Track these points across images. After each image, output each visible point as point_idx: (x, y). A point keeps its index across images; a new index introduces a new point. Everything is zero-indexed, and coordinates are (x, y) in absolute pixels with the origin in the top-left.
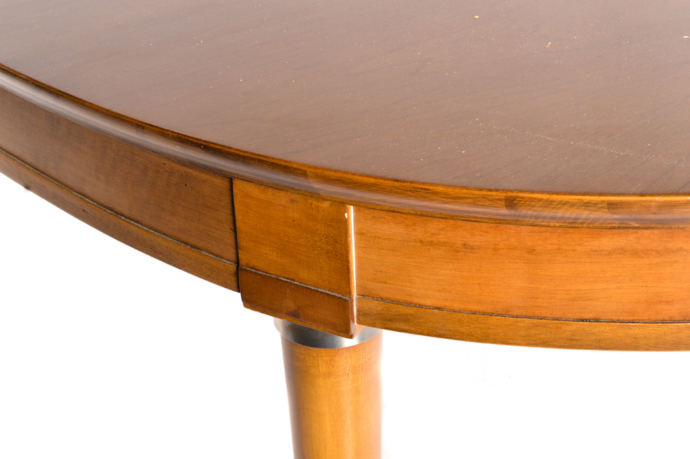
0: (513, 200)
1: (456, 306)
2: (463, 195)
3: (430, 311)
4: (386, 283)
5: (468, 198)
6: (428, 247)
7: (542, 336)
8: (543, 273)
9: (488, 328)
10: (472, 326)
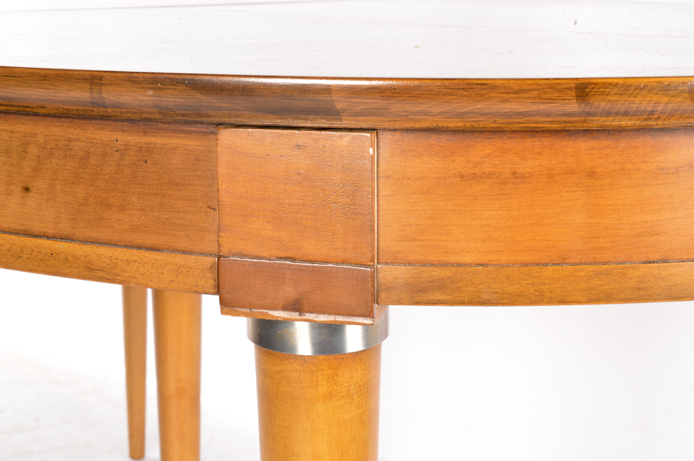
0: (585, 88)
1: (503, 258)
2: (527, 87)
3: (472, 269)
4: (416, 240)
5: (533, 90)
6: (470, 182)
7: (606, 287)
8: (604, 203)
9: (543, 284)
10: (524, 282)
